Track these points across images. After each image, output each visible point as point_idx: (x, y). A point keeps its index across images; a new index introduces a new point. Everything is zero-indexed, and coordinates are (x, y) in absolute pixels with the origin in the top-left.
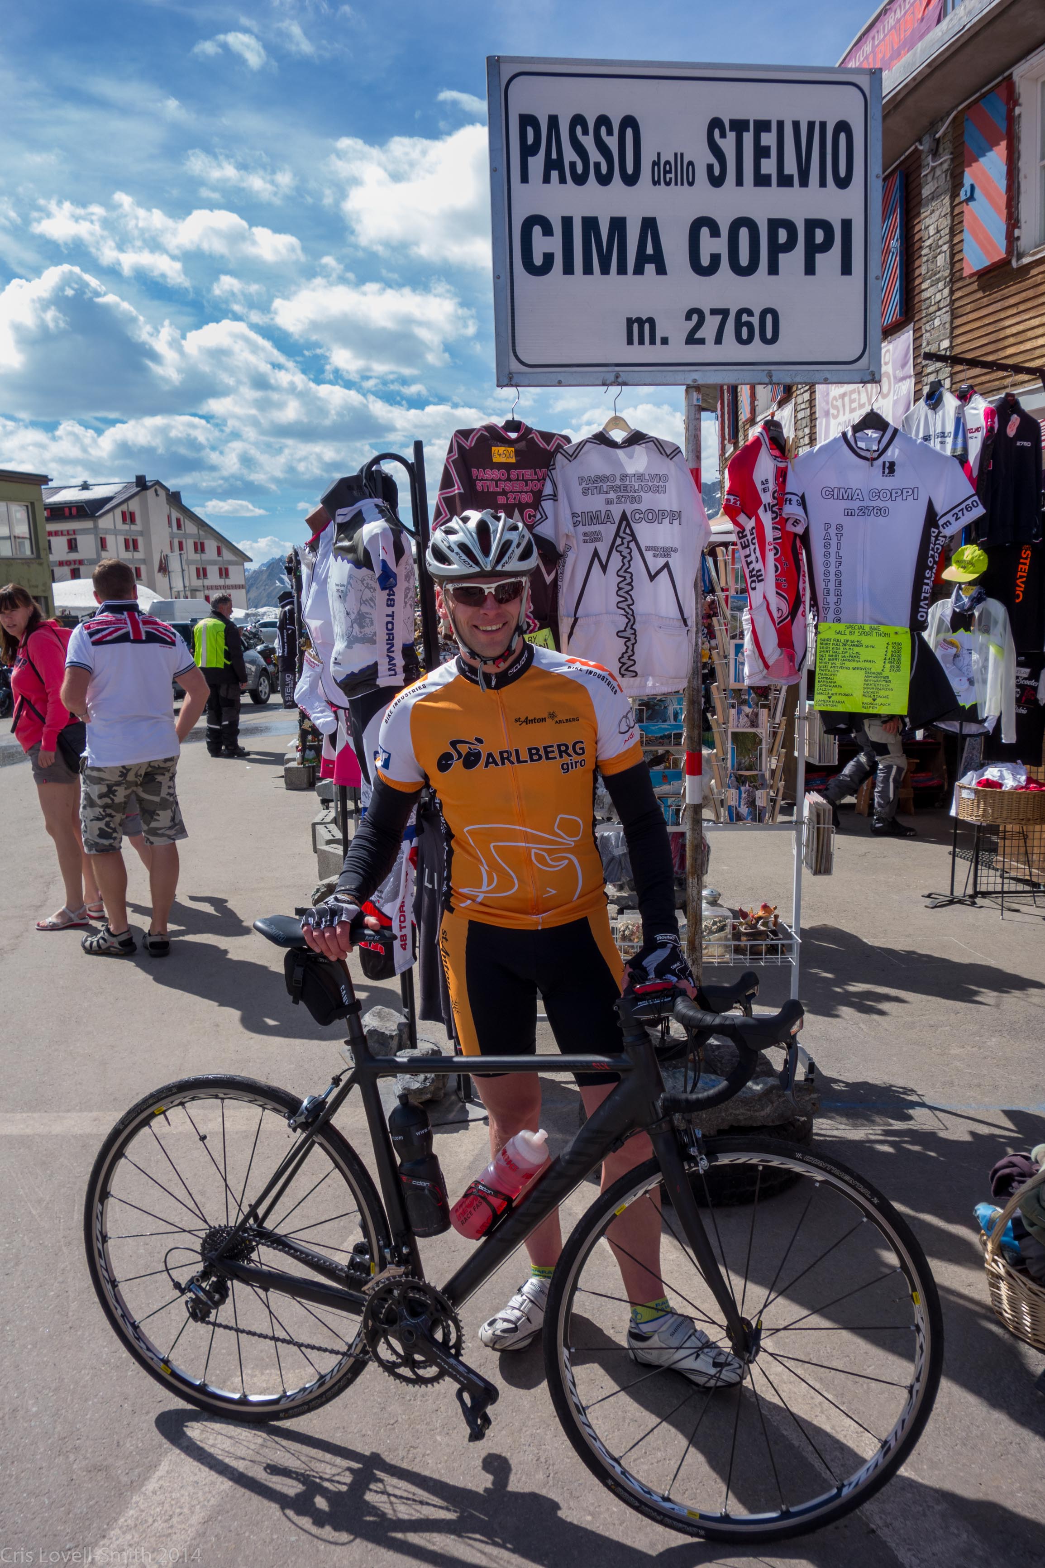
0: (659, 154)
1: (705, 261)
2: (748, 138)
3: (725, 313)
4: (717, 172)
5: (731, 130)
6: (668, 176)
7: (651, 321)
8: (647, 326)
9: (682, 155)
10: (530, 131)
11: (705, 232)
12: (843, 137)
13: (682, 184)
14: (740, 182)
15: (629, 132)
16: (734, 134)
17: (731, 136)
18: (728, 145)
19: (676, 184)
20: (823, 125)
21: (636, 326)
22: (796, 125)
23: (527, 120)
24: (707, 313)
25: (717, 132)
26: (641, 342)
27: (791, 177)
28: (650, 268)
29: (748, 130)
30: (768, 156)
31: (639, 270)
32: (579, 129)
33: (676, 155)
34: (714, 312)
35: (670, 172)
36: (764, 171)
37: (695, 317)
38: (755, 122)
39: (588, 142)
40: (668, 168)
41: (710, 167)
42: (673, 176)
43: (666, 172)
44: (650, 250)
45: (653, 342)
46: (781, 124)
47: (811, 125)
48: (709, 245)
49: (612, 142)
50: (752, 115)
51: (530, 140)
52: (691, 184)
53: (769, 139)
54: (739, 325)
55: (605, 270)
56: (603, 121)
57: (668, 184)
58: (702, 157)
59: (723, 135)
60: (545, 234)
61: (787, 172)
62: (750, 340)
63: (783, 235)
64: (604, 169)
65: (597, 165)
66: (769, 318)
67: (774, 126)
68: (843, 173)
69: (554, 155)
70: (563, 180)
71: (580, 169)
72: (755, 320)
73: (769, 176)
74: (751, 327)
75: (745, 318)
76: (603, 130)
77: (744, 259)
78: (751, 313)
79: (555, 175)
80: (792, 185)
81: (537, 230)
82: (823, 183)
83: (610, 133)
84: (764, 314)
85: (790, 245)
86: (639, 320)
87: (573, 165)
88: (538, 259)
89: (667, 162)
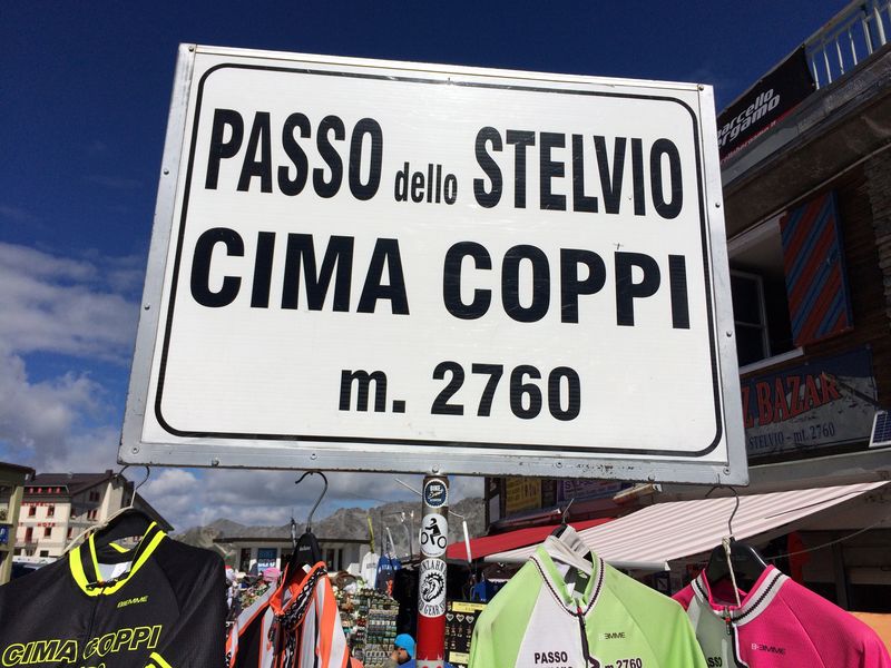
0: (407, 165)
1: (467, 298)
2: (533, 154)
3: (495, 371)
4: (488, 188)
5: (508, 142)
6: (418, 191)
7: (380, 377)
8: (373, 384)
9: (439, 167)
10: (228, 130)
11: (468, 262)
12: (665, 158)
13: (438, 201)
14: (520, 201)
15: (367, 138)
16: (513, 147)
17: (509, 150)
18: (505, 159)
19: (429, 200)
20: (637, 144)
21: (355, 383)
22: (600, 142)
23: (224, 117)
24: (467, 370)
25: (489, 145)
26: (362, 406)
27: (594, 200)
28: (384, 305)
29: (533, 143)
30: (561, 174)
31: (367, 306)
32: (297, 131)
33: (431, 166)
34: (478, 369)
35: (422, 185)
36: (555, 191)
37: (449, 375)
38: (541, 134)
39: (309, 146)
40: (418, 180)
41: (478, 184)
42: (425, 190)
43: (415, 186)
44: (385, 280)
45: (380, 407)
46: (578, 140)
47: (620, 143)
48: (473, 279)
49: (343, 149)
50: (538, 127)
52: (450, 202)
53: (561, 155)
54: (516, 390)
55: (316, 303)
56: (333, 122)
57: (417, 199)
58: (468, 171)
60: (230, 253)
61: (588, 193)
62: (533, 412)
63: (583, 272)
64: (327, 178)
65: (318, 173)
66: (564, 381)
67: (569, 141)
68: (668, 198)
69: (258, 158)
70: (266, 187)
71: (293, 175)
72: (543, 384)
73: (563, 198)
74: (535, 393)
75: (526, 379)
76: (331, 133)
77: (526, 299)
78: (535, 373)
79: (256, 181)
80: (595, 210)
81: (220, 248)
82: (640, 209)
83: (340, 136)
84: (556, 375)
85: (595, 284)
86: (361, 375)
87: (283, 171)
88: (215, 285)
89: (418, 174)
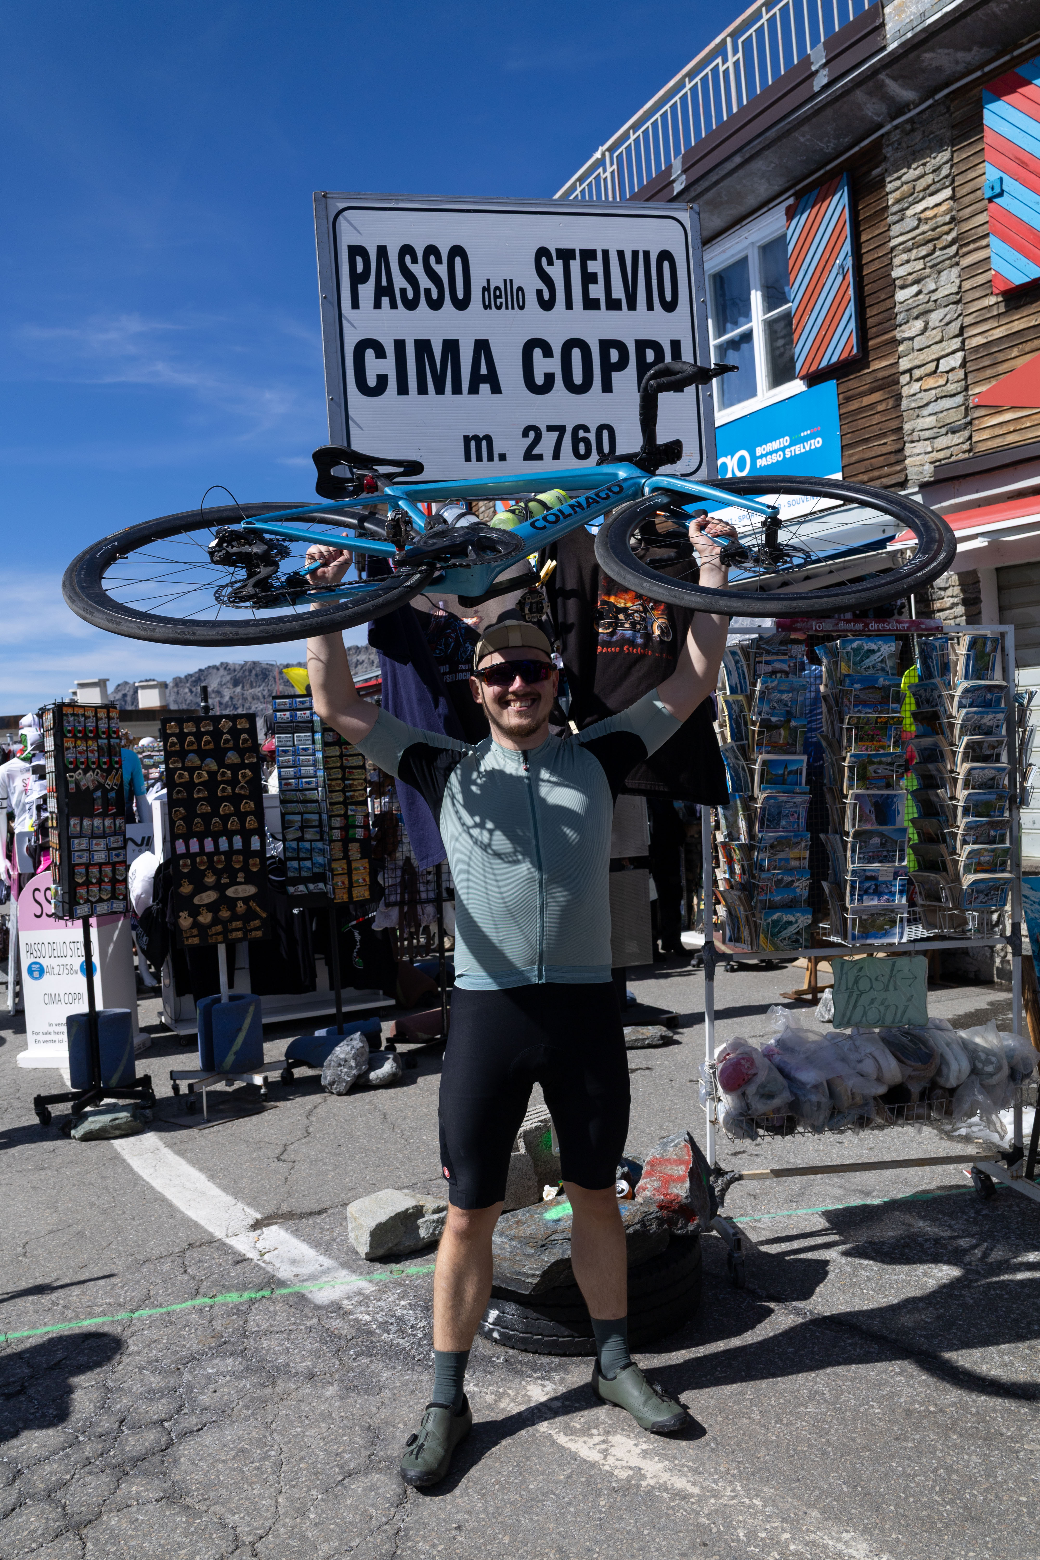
0: (488, 281)
1: (539, 380)
2: (575, 266)
3: (561, 429)
4: (546, 296)
5: (558, 258)
6: (499, 301)
7: (488, 438)
8: (484, 443)
9: (511, 281)
10: (359, 261)
11: (537, 353)
12: (666, 265)
13: (513, 308)
14: (569, 306)
15: (458, 261)
16: (561, 262)
17: (559, 264)
18: (556, 271)
19: (507, 308)
20: (647, 254)
21: (473, 443)
22: (621, 254)
23: (356, 251)
24: (544, 430)
25: (544, 261)
26: (479, 458)
27: (620, 301)
28: (485, 388)
29: (575, 259)
30: (596, 282)
31: (474, 390)
32: (408, 259)
33: (505, 281)
34: (550, 428)
35: (500, 297)
36: (592, 295)
37: (532, 434)
38: (581, 250)
39: (418, 270)
40: (498, 293)
41: (539, 293)
42: (503, 300)
43: (496, 297)
44: (484, 370)
45: (491, 458)
46: (606, 253)
47: (635, 254)
48: (542, 366)
49: (442, 270)
50: (577, 245)
51: (360, 268)
52: (521, 308)
54: (576, 441)
55: (440, 390)
56: (431, 250)
57: (499, 308)
58: (532, 283)
59: (550, 263)
60: (377, 357)
61: (615, 296)
62: (587, 455)
63: (614, 355)
64: (435, 295)
65: (428, 291)
66: (605, 433)
67: (599, 255)
68: (668, 297)
69: (384, 283)
70: (394, 306)
71: (410, 295)
72: (592, 436)
73: (598, 300)
74: (587, 441)
75: (581, 434)
76: (432, 259)
77: (578, 378)
78: (586, 429)
79: (385, 301)
80: (620, 308)
81: (370, 354)
82: (650, 307)
83: (439, 261)
84: (600, 429)
85: (622, 364)
86: (476, 438)
87: (403, 291)
88: (372, 382)
89: (497, 288)
